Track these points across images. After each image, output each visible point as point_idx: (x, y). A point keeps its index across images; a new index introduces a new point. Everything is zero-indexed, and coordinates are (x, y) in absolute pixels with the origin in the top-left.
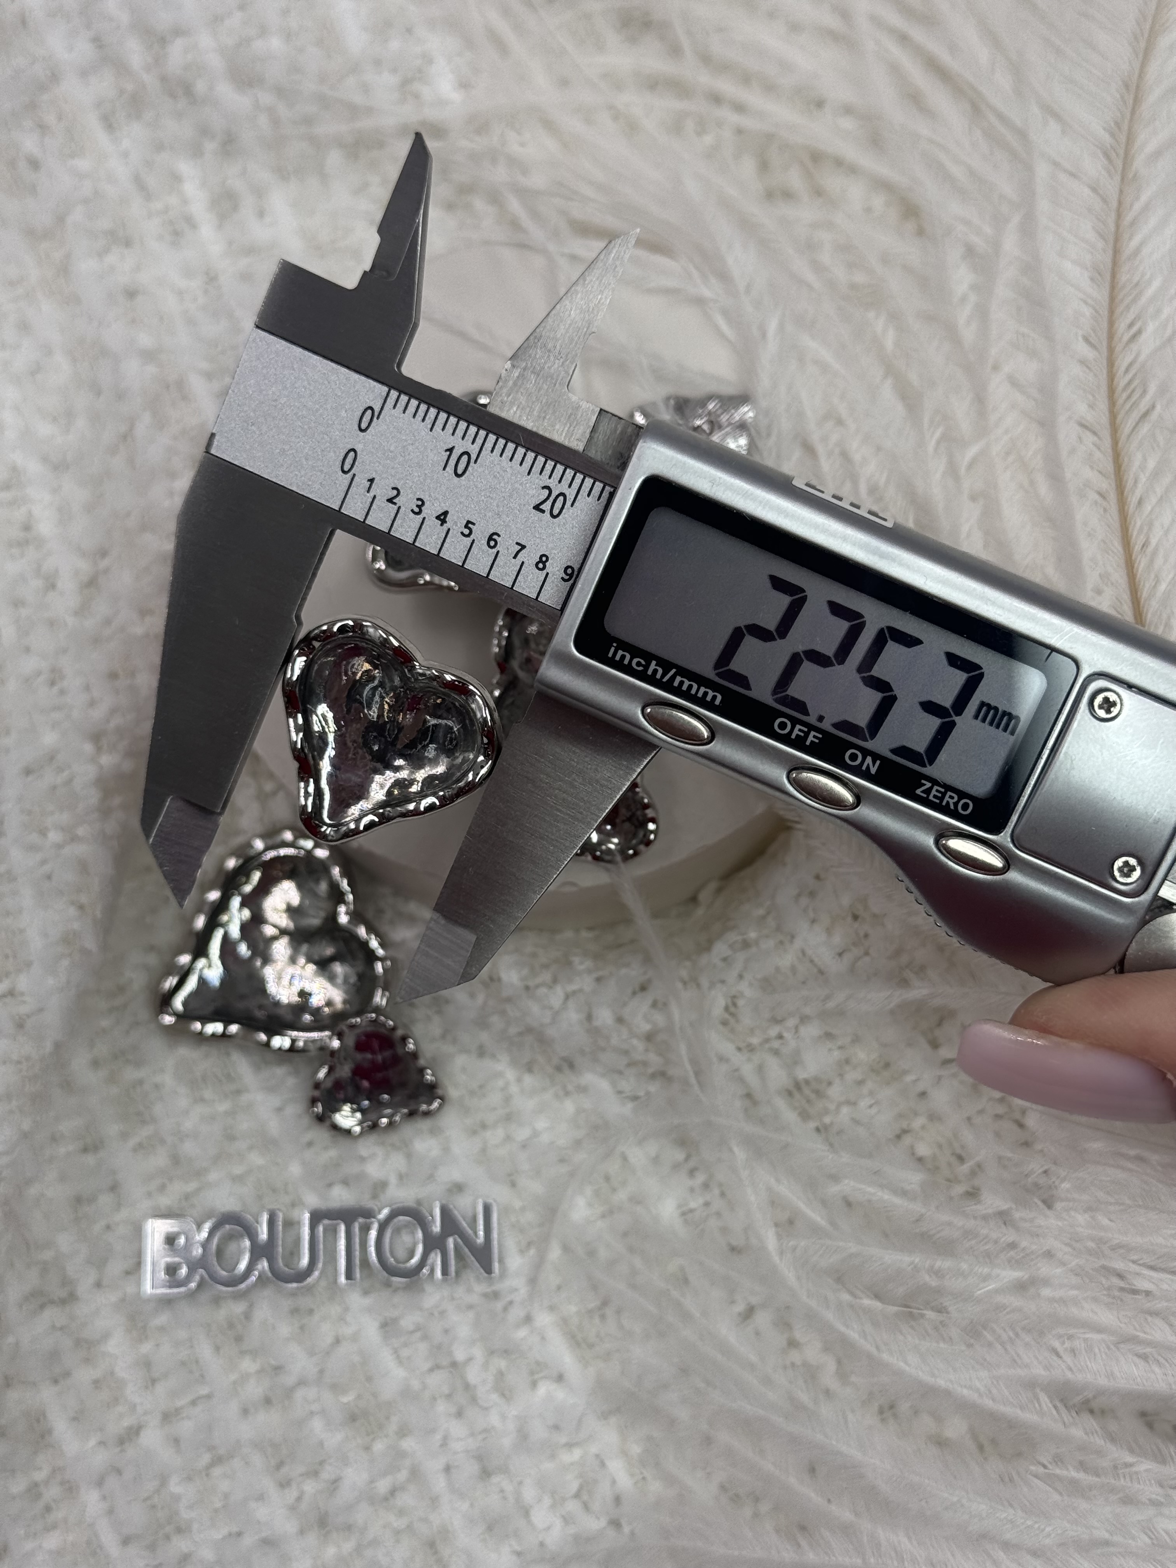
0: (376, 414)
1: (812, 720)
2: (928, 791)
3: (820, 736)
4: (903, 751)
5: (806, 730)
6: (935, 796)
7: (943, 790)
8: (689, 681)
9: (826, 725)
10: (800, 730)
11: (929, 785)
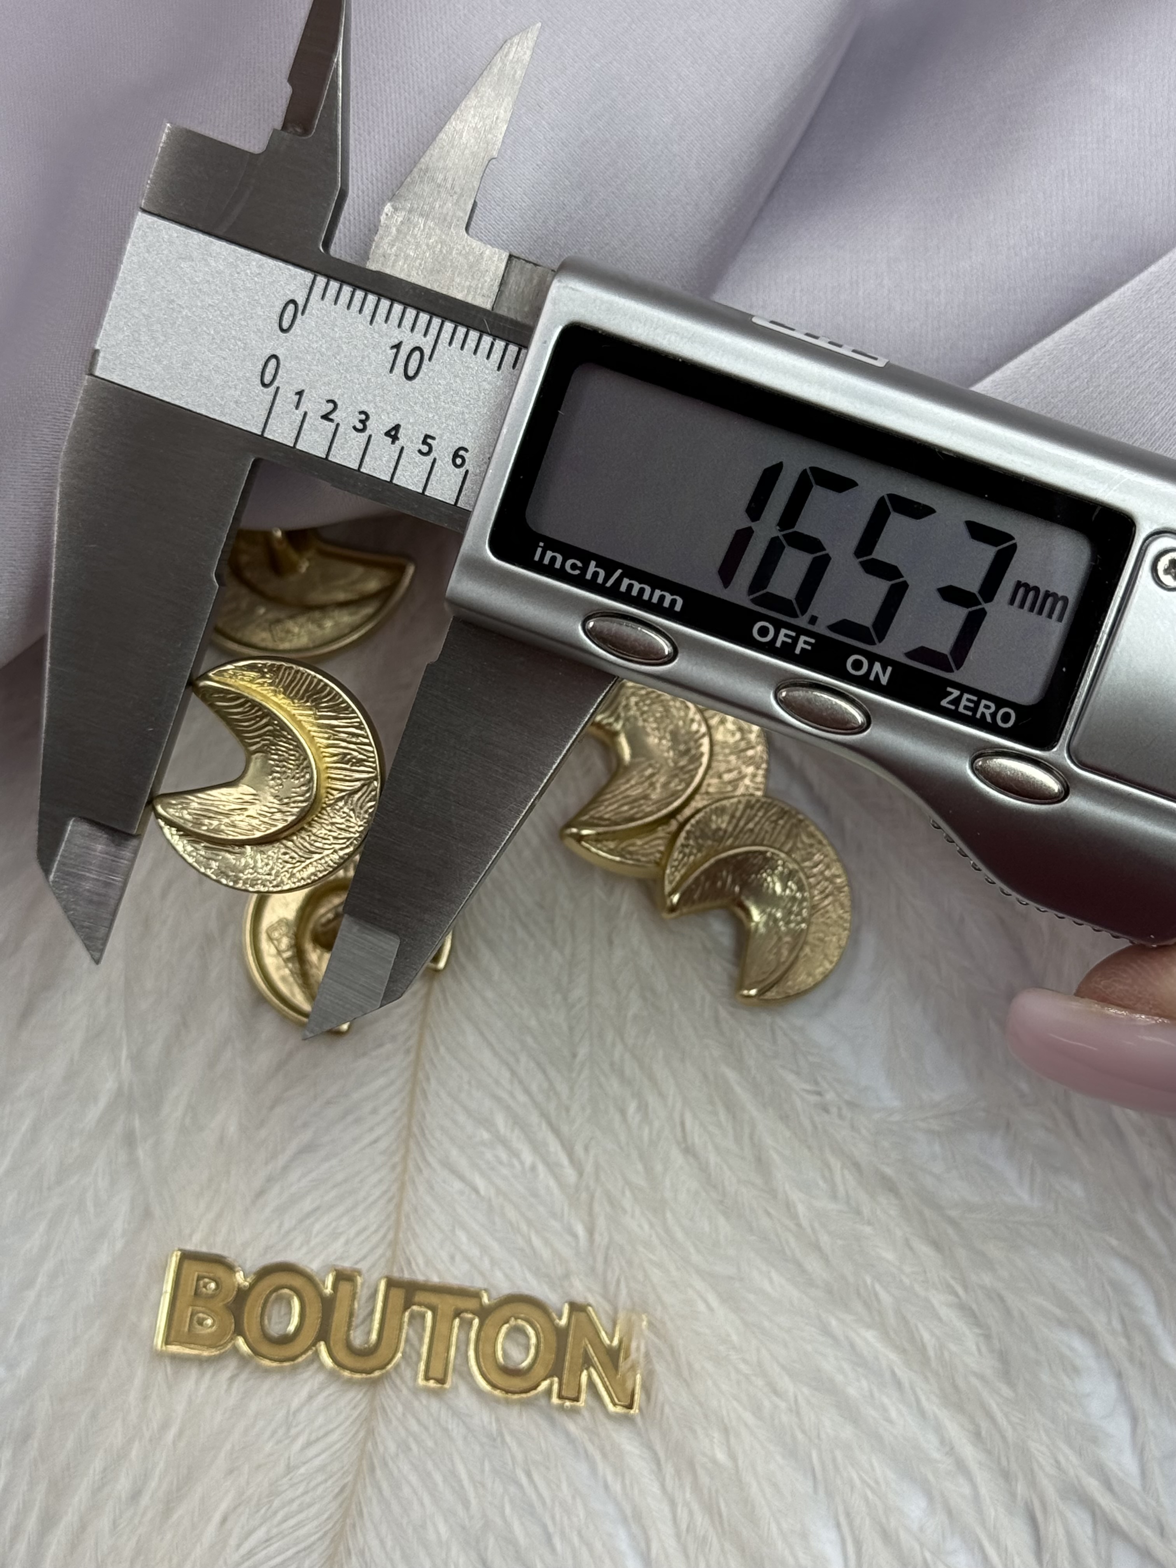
0: (300, 308)
1: (802, 621)
2: (956, 701)
3: (813, 641)
4: (922, 654)
5: (793, 634)
6: (966, 708)
7: (975, 698)
8: (640, 583)
9: (821, 629)
10: (786, 635)
11: (956, 693)
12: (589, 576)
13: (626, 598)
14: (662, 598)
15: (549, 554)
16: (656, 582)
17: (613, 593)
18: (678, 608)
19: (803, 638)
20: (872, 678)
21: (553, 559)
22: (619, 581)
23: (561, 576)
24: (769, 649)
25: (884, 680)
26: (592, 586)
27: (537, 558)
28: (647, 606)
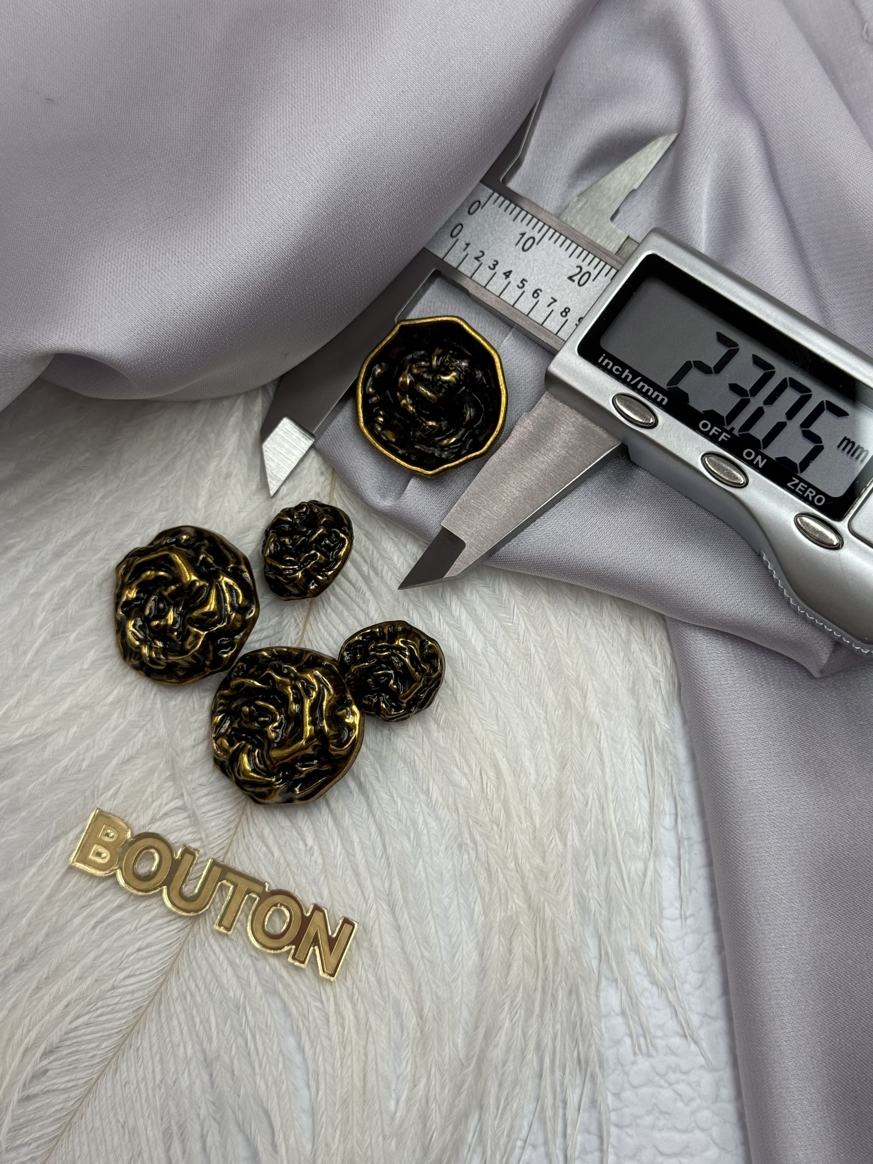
12: (623, 376)
13: (640, 392)
14: (658, 396)
15: (607, 361)
16: (656, 387)
17: (634, 387)
18: (664, 403)
19: (724, 434)
20: (755, 462)
21: (608, 364)
22: (638, 382)
23: (610, 372)
24: (706, 435)
25: (761, 465)
26: (624, 381)
27: (600, 361)
28: (649, 398)
